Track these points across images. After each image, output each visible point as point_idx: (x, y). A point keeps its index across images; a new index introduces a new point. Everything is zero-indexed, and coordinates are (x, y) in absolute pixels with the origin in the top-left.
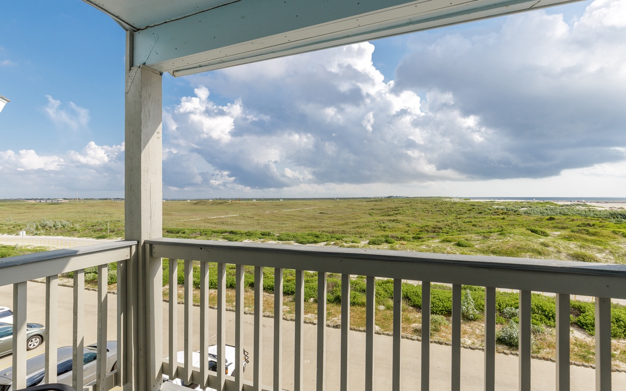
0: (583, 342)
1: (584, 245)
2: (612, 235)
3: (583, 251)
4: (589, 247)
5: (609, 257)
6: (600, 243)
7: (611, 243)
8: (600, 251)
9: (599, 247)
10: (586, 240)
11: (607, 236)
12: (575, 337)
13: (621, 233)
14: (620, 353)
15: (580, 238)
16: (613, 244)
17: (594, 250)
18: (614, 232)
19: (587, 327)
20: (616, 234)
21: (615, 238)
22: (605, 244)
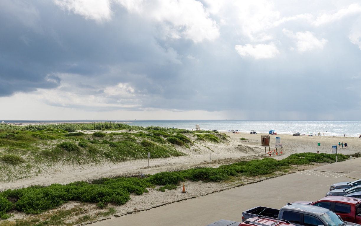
0: (22, 221)
1: (12, 148)
2: (32, 138)
3: (11, 154)
4: (16, 150)
5: (31, 157)
6: (23, 146)
7: (32, 145)
8: (24, 153)
9: (23, 149)
10: (13, 145)
11: (29, 139)
12: (16, 220)
13: (38, 136)
14: (51, 219)
15: (8, 143)
16: (33, 146)
17: (19, 152)
18: (34, 136)
19: (25, 207)
20: (35, 137)
21: (34, 141)
22: (27, 147)
